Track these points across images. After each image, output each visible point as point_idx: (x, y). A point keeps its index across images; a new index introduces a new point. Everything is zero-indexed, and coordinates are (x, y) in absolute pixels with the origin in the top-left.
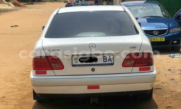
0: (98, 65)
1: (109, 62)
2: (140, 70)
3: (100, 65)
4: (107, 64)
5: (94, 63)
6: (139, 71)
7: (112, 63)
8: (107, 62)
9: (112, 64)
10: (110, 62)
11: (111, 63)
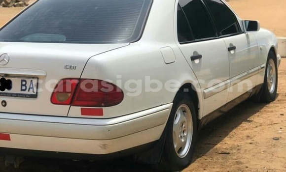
0: (11, 95)
1: (29, 91)
2: (84, 112)
3: (15, 97)
4: (25, 96)
5: (6, 91)
6: (82, 114)
7: (35, 94)
8: (26, 92)
9: (34, 96)
10: (31, 92)
11: (33, 93)
